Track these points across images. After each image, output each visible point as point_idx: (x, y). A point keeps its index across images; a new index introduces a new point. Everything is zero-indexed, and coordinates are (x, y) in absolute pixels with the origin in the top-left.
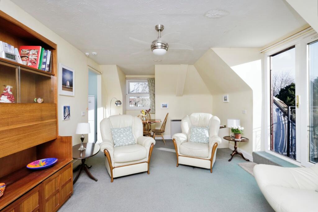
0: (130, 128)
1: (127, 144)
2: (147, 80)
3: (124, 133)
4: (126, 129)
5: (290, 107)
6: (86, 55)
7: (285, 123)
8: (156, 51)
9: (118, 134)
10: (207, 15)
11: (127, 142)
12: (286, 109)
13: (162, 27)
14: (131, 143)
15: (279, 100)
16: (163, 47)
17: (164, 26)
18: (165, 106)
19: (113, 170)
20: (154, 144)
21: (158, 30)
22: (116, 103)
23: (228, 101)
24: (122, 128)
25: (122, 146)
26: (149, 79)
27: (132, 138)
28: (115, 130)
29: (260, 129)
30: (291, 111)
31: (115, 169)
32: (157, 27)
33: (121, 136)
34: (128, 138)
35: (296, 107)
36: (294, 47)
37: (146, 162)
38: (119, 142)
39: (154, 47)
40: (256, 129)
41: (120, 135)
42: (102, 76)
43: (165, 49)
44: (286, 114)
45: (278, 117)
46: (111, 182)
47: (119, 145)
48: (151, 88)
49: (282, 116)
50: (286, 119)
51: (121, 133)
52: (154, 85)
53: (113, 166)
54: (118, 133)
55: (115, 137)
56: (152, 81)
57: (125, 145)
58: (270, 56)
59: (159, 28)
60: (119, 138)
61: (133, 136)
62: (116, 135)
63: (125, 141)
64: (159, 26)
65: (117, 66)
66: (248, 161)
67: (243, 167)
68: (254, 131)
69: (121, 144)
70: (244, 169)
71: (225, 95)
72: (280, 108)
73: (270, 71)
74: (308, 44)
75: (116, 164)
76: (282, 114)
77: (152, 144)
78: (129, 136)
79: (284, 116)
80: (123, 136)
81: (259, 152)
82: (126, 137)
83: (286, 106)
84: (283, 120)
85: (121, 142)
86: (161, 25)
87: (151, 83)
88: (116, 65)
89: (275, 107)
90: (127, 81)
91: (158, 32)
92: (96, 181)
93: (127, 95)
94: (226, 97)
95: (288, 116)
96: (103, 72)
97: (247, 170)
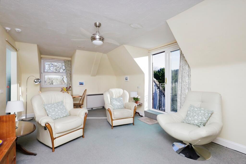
0: (62, 103)
1: (62, 116)
2: (63, 62)
3: (58, 107)
4: (59, 104)
5: (160, 84)
6: (6, 30)
7: (158, 93)
8: (94, 42)
9: (52, 109)
10: (131, 25)
11: (62, 115)
12: (159, 85)
13: (100, 25)
14: (65, 115)
15: (156, 80)
16: (101, 40)
17: (101, 24)
18: (81, 84)
19: (54, 140)
20: (87, 113)
21: (97, 26)
22: (36, 81)
23: (128, 80)
24: (55, 103)
25: (58, 118)
26: (66, 60)
27: (66, 111)
28: (49, 105)
29: (148, 96)
30: (161, 86)
31: (56, 139)
32: (95, 24)
33: (56, 110)
34: (63, 111)
35: (165, 84)
36: (164, 52)
37: (81, 128)
38: (55, 115)
39: (94, 38)
40: (146, 96)
41: (54, 109)
42: (17, 53)
43: (102, 41)
44: (159, 88)
45: (155, 89)
46: (53, 152)
47: (55, 118)
48: (67, 69)
49: (157, 89)
50: (158, 90)
51: (55, 107)
52: (70, 66)
53: (54, 137)
54: (52, 107)
55: (49, 111)
56: (68, 62)
57: (61, 118)
58: (152, 55)
59: (98, 25)
60: (54, 112)
61: (66, 109)
62: (50, 110)
63: (60, 114)
64: (98, 23)
65: (38, 45)
66: (142, 116)
67: (141, 120)
68: (145, 97)
69: (57, 117)
70: (142, 121)
71: (126, 76)
72: (156, 85)
73: (153, 63)
74: (171, 52)
75: (57, 134)
76: (157, 88)
77: (86, 113)
78: (63, 110)
79: (158, 89)
80: (57, 110)
81: (147, 110)
82: (60, 111)
83: (159, 83)
84: (157, 91)
85: (56, 116)
86: (99, 23)
87: (68, 65)
88: (36, 45)
89: (154, 84)
90: (42, 61)
91: (97, 28)
92: (35, 155)
93: (42, 74)
94: (127, 78)
95: (159, 89)
96: (19, 50)
97: (144, 121)
